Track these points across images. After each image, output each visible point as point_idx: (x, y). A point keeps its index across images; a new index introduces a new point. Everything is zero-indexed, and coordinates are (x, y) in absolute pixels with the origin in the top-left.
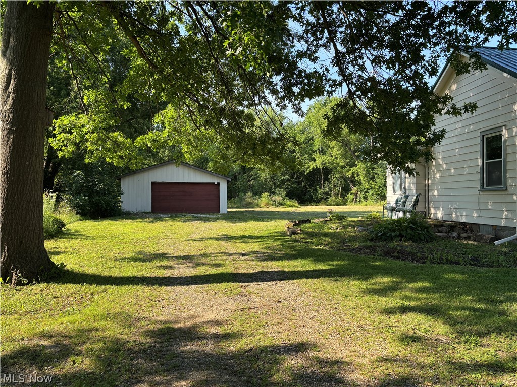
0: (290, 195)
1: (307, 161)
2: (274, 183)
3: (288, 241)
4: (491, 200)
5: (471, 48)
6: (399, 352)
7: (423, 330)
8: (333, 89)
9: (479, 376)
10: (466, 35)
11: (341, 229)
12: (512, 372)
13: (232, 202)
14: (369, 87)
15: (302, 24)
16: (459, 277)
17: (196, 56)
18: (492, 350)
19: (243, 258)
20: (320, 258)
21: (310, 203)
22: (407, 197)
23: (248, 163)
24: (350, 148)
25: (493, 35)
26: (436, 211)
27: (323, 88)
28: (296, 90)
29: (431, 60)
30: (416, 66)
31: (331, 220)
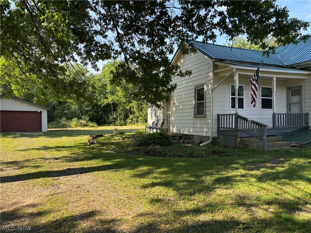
0: (92, 120)
1: (102, 99)
2: (81, 112)
3: (88, 149)
4: (199, 123)
5: (190, 40)
6: (148, 210)
7: (162, 195)
8: (116, 56)
9: (188, 217)
10: (187, 33)
11: (122, 140)
12: (204, 213)
13: (51, 124)
14: (137, 56)
15: (96, 13)
16: (182, 164)
17: (22, 24)
18: (196, 202)
19: (56, 161)
20: (107, 158)
21: (105, 124)
22: (158, 121)
23: (61, 98)
24: (129, 92)
25: (200, 35)
26: (173, 128)
27: (110, 54)
28: (93, 54)
29: (170, 44)
30: (162, 47)
31: (116, 134)
